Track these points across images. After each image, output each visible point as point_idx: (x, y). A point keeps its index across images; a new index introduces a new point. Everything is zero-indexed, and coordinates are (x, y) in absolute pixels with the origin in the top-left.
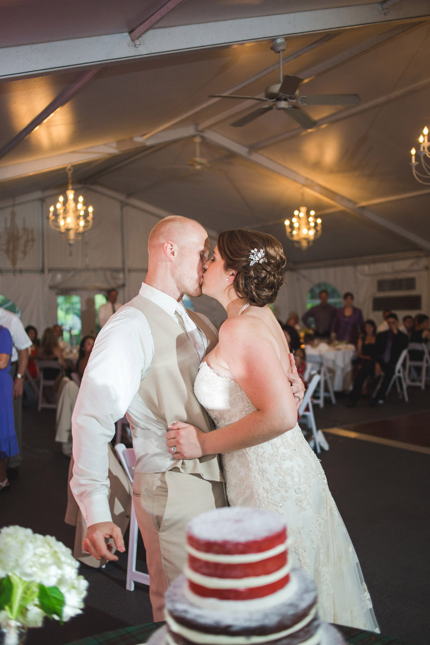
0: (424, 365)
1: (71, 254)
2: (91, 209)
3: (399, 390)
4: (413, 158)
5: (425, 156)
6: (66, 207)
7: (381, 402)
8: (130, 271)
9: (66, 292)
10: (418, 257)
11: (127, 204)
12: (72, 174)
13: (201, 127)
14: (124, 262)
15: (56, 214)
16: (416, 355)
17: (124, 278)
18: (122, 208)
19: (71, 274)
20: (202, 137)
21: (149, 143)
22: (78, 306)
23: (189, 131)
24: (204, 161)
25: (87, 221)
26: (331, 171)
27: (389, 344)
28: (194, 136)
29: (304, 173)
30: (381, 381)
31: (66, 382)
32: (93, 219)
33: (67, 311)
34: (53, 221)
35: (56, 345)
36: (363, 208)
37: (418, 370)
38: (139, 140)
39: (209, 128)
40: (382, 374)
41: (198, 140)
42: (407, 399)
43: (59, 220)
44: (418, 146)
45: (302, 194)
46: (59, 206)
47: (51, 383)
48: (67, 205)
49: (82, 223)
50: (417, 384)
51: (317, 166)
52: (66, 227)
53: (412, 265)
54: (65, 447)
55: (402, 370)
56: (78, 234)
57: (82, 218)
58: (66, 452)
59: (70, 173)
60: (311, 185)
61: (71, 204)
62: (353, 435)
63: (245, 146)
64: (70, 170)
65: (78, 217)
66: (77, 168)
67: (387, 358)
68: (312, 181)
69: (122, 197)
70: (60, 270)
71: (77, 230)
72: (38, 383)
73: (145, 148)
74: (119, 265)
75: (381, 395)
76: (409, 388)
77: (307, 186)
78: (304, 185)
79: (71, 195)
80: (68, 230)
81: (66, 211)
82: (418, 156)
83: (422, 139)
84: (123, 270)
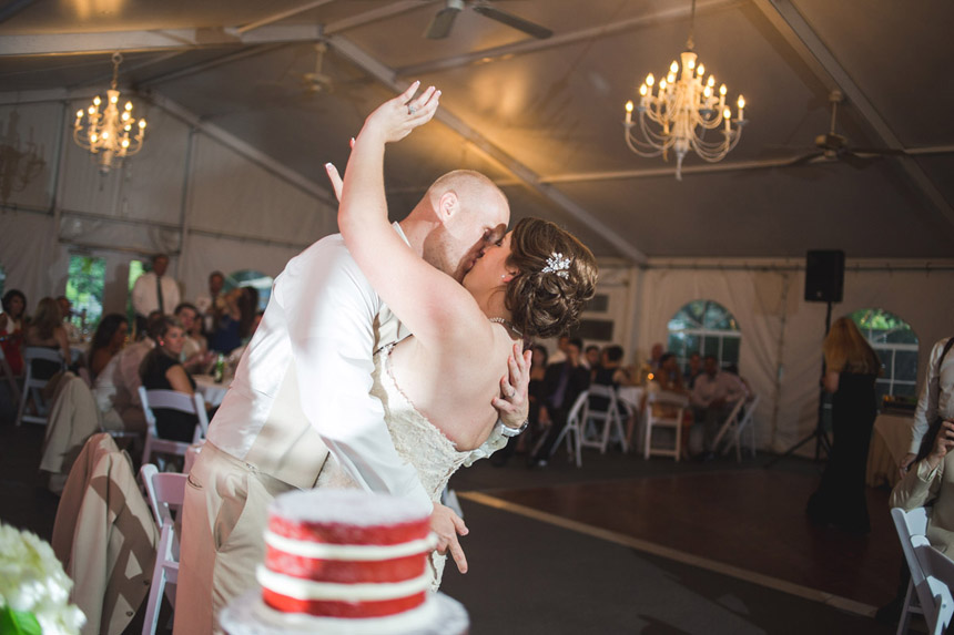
0: (608, 417)
1: (101, 189)
2: (142, 124)
3: (569, 448)
4: (628, 117)
5: (646, 115)
6: (103, 115)
7: (543, 463)
8: (190, 232)
9: (86, 250)
10: (615, 267)
11: (199, 131)
12: (120, 65)
13: (328, 30)
14: (183, 217)
15: (86, 122)
16: (598, 403)
17: (181, 242)
18: (191, 135)
19: (96, 224)
20: (328, 45)
21: (247, 40)
22: (100, 283)
23: (308, 32)
24: (325, 79)
25: (133, 141)
26: (509, 124)
27: (564, 382)
28: (316, 42)
29: (470, 121)
30: (546, 434)
31: (69, 379)
32: (145, 139)
33: (81, 289)
34: (79, 132)
35: (59, 325)
36: (547, 185)
37: (600, 424)
38: (233, 32)
39: (340, 32)
40: (549, 423)
41: (321, 48)
42: (579, 462)
43: (89, 133)
44: (637, 99)
45: (464, 152)
46: (92, 110)
48: (106, 112)
49: (126, 143)
50: (595, 444)
51: (490, 114)
52: (99, 144)
53: (607, 276)
54: (54, 479)
55: (577, 421)
56: (116, 158)
57: (126, 135)
58: (55, 488)
59: (117, 63)
60: (479, 141)
61: (112, 112)
62: (497, 503)
63: (390, 68)
64: (117, 58)
65: (121, 134)
66: (129, 58)
67: (558, 400)
68: (481, 136)
69: (194, 120)
70: (80, 215)
71: (117, 152)
72: (21, 382)
73: (239, 49)
74: (174, 219)
75: (544, 454)
76: (584, 449)
77: (473, 142)
78: (468, 139)
79: (114, 97)
80: (102, 150)
81: (102, 121)
82: (635, 114)
83: (643, 90)
84: (180, 229)
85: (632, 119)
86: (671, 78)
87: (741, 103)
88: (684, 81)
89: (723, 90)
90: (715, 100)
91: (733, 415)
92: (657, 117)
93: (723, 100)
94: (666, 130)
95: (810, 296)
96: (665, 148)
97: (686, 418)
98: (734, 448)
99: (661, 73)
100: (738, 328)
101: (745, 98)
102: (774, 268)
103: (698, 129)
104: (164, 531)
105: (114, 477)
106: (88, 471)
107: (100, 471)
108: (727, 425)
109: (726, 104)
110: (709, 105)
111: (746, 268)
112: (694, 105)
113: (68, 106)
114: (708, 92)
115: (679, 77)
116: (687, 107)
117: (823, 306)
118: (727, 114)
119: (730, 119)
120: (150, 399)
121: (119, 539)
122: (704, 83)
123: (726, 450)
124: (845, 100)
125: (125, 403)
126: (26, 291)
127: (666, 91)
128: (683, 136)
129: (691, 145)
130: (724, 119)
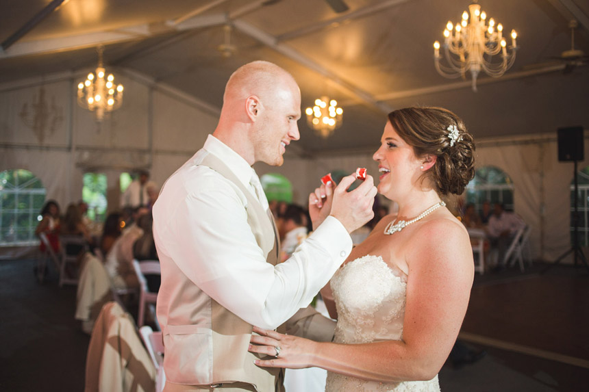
1: (99, 132)
2: (120, 88)
4: (437, 53)
5: (449, 49)
6: (95, 86)
8: (157, 152)
9: (93, 169)
11: (156, 89)
12: (103, 53)
13: (233, 15)
14: (150, 143)
15: (85, 90)
17: (151, 159)
18: (150, 92)
19: (98, 153)
20: (232, 26)
21: (182, 27)
23: (218, 19)
24: (232, 48)
25: (116, 100)
26: (353, 65)
28: (224, 25)
29: (327, 66)
31: (88, 259)
32: (123, 99)
33: (93, 191)
34: (81, 98)
35: (80, 221)
36: (380, 102)
38: (171, 24)
39: (240, 17)
41: (228, 28)
43: (87, 98)
46: (88, 84)
47: (73, 259)
48: (97, 84)
49: (111, 102)
51: (339, 59)
52: (94, 105)
54: (85, 324)
56: (106, 112)
57: (111, 97)
58: (86, 330)
59: (101, 53)
60: (333, 77)
61: (101, 83)
63: (273, 36)
64: (101, 49)
65: (107, 96)
69: (151, 81)
70: (87, 149)
71: (106, 108)
72: (60, 259)
73: (176, 34)
74: (145, 146)
78: (327, 77)
79: (101, 73)
80: (96, 108)
81: (95, 89)
82: (442, 50)
83: (447, 34)
84: (149, 151)
85: (440, 53)
86: (464, 23)
87: (514, 35)
88: (473, 24)
89: (500, 28)
90: (495, 35)
91: (516, 241)
92: (456, 50)
93: (500, 35)
94: (462, 58)
95: (562, 158)
96: (463, 71)
97: (485, 245)
98: (517, 262)
99: (457, 20)
100: (511, 182)
101: (517, 31)
102: (533, 142)
103: (485, 56)
104: (160, 372)
105: (123, 336)
106: (105, 330)
107: (113, 332)
108: (512, 248)
109: (503, 36)
110: (492, 39)
111: (514, 143)
112: (481, 40)
113: (74, 81)
114: (491, 30)
115: (469, 21)
116: (476, 42)
117: (570, 165)
118: (503, 43)
119: (507, 47)
120: (142, 268)
121: (130, 377)
122: (487, 24)
123: (513, 263)
124: (580, 26)
125: (125, 271)
126: (59, 201)
127: (461, 32)
128: (476, 62)
129: (481, 66)
130: (502, 48)
